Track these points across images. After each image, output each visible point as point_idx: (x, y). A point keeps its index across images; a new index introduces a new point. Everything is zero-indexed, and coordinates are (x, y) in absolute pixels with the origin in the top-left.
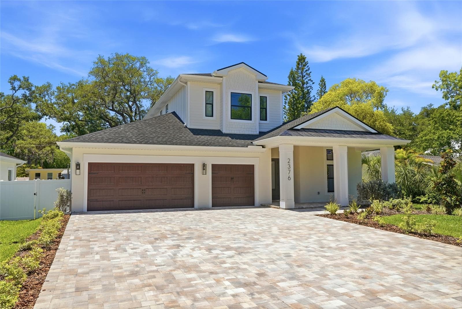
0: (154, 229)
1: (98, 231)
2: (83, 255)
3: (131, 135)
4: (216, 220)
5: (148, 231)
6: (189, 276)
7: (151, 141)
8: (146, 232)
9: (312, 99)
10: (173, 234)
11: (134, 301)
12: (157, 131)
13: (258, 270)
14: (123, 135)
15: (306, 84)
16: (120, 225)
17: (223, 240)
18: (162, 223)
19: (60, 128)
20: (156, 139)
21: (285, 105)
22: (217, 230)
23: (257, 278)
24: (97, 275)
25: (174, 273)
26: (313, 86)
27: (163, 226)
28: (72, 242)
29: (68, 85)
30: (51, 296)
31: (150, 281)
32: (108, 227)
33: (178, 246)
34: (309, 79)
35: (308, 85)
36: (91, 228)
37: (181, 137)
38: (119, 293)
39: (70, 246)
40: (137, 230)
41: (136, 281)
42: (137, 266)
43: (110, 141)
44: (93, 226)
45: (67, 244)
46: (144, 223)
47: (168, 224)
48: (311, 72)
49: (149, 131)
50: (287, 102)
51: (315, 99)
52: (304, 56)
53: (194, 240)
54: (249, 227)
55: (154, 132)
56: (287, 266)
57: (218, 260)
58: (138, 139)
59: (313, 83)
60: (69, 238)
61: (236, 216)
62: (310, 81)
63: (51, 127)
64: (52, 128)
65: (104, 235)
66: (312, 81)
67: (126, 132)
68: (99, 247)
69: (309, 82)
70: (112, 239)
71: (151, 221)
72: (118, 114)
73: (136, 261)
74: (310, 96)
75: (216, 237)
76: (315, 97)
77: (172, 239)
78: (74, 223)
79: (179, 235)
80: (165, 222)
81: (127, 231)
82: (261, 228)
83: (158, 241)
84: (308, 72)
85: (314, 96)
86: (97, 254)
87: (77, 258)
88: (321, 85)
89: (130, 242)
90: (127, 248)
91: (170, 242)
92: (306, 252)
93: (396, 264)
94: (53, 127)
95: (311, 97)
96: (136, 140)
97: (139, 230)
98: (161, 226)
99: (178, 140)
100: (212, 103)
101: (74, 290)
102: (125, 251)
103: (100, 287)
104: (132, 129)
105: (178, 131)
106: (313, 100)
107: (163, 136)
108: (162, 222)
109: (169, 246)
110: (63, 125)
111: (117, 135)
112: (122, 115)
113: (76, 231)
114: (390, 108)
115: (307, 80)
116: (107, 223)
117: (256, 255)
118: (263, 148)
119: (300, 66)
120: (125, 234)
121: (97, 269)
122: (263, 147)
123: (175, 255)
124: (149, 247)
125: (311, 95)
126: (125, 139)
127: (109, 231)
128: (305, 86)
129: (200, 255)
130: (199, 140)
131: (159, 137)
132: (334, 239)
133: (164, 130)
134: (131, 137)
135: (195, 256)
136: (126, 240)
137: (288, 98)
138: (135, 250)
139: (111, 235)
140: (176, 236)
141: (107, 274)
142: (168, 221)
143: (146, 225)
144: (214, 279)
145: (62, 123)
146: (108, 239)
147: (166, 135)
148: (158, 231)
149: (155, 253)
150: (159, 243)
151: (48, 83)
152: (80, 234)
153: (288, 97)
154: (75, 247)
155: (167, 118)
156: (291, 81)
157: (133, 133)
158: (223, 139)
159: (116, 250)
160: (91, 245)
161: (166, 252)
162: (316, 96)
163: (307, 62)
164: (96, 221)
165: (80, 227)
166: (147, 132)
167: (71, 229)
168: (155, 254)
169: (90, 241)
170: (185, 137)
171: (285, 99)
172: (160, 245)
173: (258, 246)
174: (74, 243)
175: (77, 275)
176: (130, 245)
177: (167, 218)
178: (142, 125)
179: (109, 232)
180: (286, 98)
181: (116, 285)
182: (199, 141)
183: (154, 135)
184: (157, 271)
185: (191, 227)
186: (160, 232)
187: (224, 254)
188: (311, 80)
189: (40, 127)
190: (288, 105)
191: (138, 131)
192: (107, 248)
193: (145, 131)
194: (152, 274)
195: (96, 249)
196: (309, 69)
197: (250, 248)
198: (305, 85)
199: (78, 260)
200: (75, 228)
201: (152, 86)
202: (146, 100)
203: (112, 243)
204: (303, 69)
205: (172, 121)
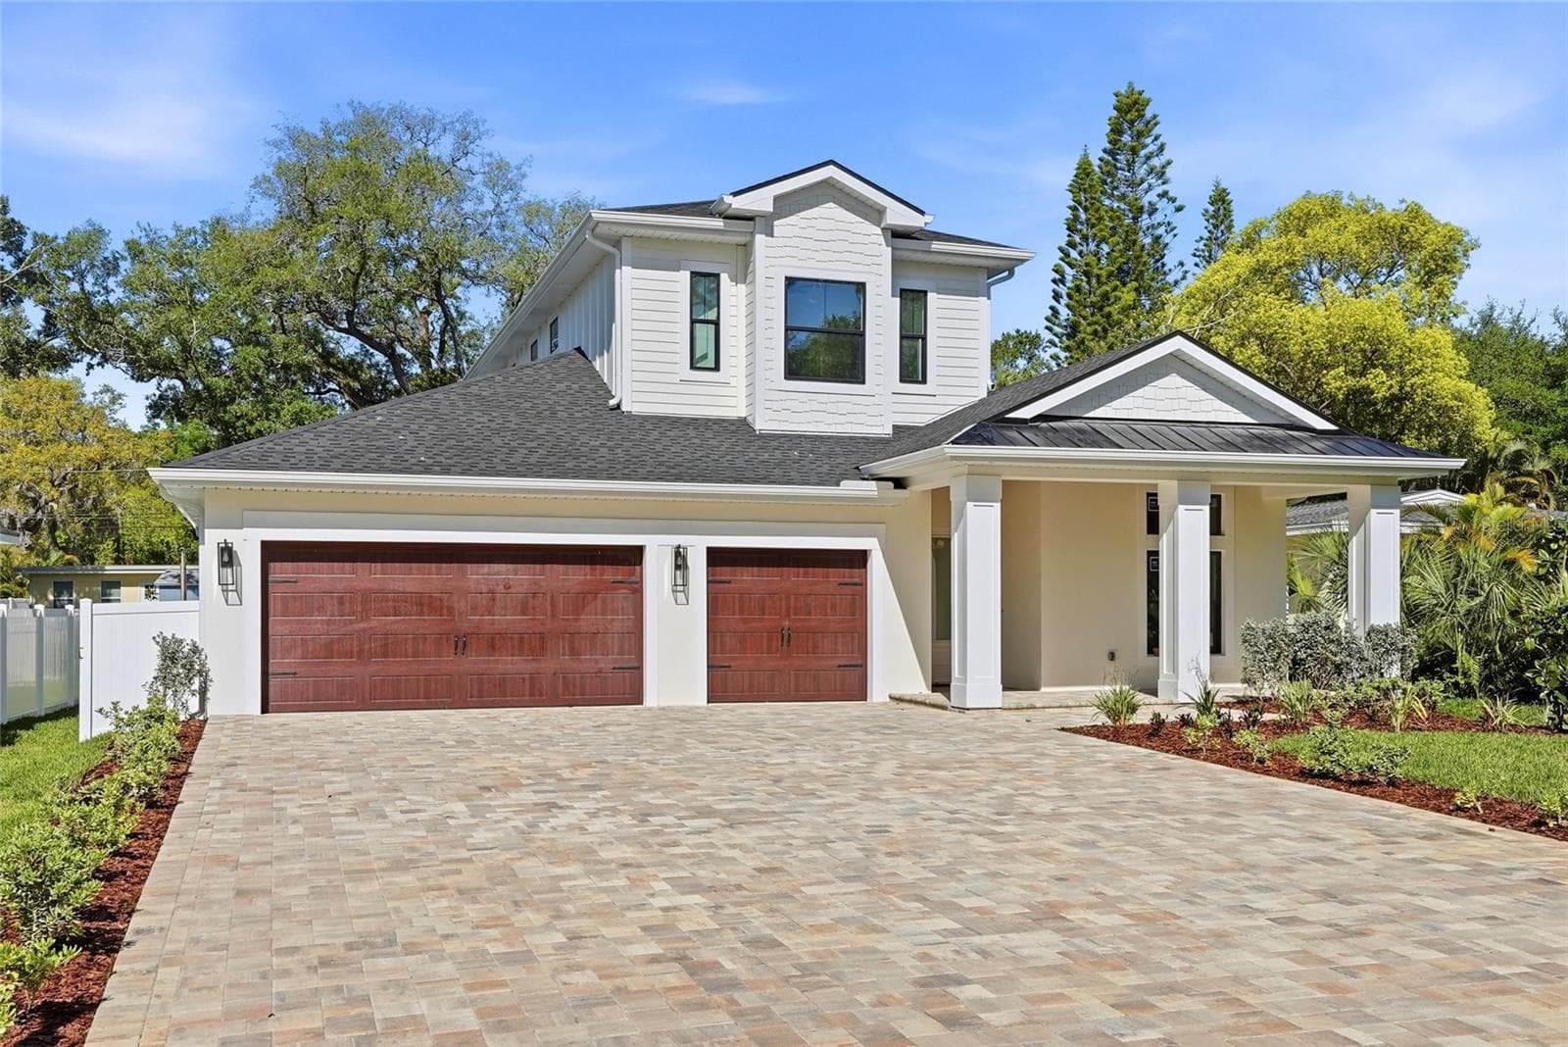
0: (482, 763)
1: (300, 768)
2: (251, 823)
3: (411, 442)
4: (701, 742)
5: (463, 767)
6: (558, 870)
7: (483, 465)
8: (454, 770)
9: (1170, 278)
10: (542, 775)
11: (393, 917)
12: (507, 425)
13: (765, 863)
14: (381, 443)
15: (1150, 215)
16: (374, 752)
17: (700, 792)
18: (516, 748)
19: (147, 403)
20: (503, 457)
21: (1054, 303)
22: (690, 768)
23: (752, 877)
24: (297, 867)
25: (516, 865)
26: (1176, 219)
27: (515, 757)
28: (217, 795)
29: (172, 234)
30: (172, 906)
31: (447, 881)
32: (330, 758)
33: (551, 806)
34: (1160, 190)
35: (1158, 218)
36: (276, 760)
37: (595, 449)
38: (352, 902)
39: (209, 804)
40: (428, 766)
41: (407, 879)
42: (413, 849)
43: (336, 463)
44: (282, 753)
45: (202, 798)
46: (453, 747)
47: (532, 749)
48: (1169, 163)
49: (479, 426)
50: (1063, 290)
51: (1184, 278)
52: (1140, 93)
53: (606, 793)
54: (801, 760)
55: (497, 432)
56: (861, 855)
57: (659, 840)
58: (438, 459)
59: (1179, 209)
60: (207, 784)
61: (778, 731)
62: (1165, 200)
63: (107, 398)
64: (113, 401)
65: (318, 777)
66: (1174, 200)
67: (397, 431)
68: (301, 806)
69: (1162, 204)
70: (345, 787)
71: (480, 742)
72: (372, 350)
73: (411, 839)
74: (1163, 265)
75: (681, 786)
76: (1184, 268)
77: (537, 788)
78: (218, 746)
79: (561, 779)
80: (528, 746)
81: (396, 766)
82: (841, 764)
83: (488, 795)
84: (1156, 162)
85: (1182, 264)
86: (295, 822)
87: (234, 830)
88: (1213, 217)
89: (400, 795)
90: (388, 810)
91: (527, 796)
92: (942, 823)
93: (1190, 851)
94: (116, 398)
95: (1166, 269)
96: (430, 461)
97: (433, 766)
98: (510, 755)
99: (584, 459)
100: (714, 318)
101: (232, 894)
102: (383, 816)
103: (303, 890)
104: (418, 421)
105: (586, 424)
106: (1176, 283)
107: (529, 444)
108: (517, 746)
109: (521, 805)
110: (158, 393)
111: (361, 443)
112: (388, 351)
113: (229, 765)
114: (1507, 313)
115: (1152, 196)
116: (327, 747)
117: (780, 828)
118: (896, 487)
119: (1126, 138)
120: (386, 775)
121: (299, 854)
122: (899, 483)
123: (533, 826)
124: (460, 807)
125: (1170, 260)
126: (391, 456)
127: (333, 767)
128: (1145, 221)
129: (611, 826)
130: (660, 459)
131: (513, 450)
132: (1066, 792)
133: (533, 421)
134: (411, 451)
135: (590, 829)
136: (387, 790)
137: (1069, 278)
138: (412, 816)
139: (343, 777)
140: (552, 781)
141: (325, 865)
142: (536, 741)
143: (463, 751)
144: (628, 878)
145: (154, 381)
146: (329, 789)
147: (541, 442)
148: (495, 768)
149: (475, 821)
150: (490, 799)
151: (90, 222)
152: (242, 774)
153: (1069, 272)
154: (227, 807)
155: (549, 377)
156: (1080, 204)
157: (421, 434)
158: (751, 455)
159: (355, 814)
160: (277, 801)
161: (507, 819)
162: (1189, 262)
163: (1155, 117)
164: (292, 742)
165: (238, 758)
166: (469, 430)
167: (211, 761)
168: (469, 825)
169: (274, 792)
170: (610, 449)
171: (1054, 281)
172: (492, 803)
173: (801, 809)
174: (222, 797)
175: (237, 866)
176: (398, 803)
177: (537, 732)
178: (453, 404)
179: (335, 770)
180: (1058, 277)
181: (348, 886)
182: (661, 464)
183: (498, 441)
184: (469, 860)
185: (609, 759)
186: (499, 772)
187: (683, 825)
188: (1171, 194)
189: (63, 397)
190: (1068, 306)
191: (440, 427)
192: (326, 809)
193: (464, 425)
194: (453, 866)
195: (292, 810)
196: (1161, 148)
197: (773, 812)
198: (1145, 216)
199: (238, 835)
200: (223, 758)
201: (508, 233)
202: (483, 289)
203: (342, 798)
204: (1134, 151)
205: (569, 388)
